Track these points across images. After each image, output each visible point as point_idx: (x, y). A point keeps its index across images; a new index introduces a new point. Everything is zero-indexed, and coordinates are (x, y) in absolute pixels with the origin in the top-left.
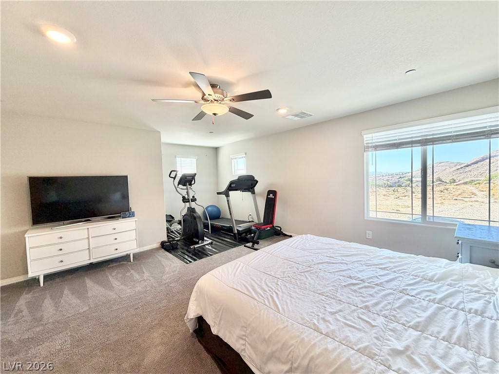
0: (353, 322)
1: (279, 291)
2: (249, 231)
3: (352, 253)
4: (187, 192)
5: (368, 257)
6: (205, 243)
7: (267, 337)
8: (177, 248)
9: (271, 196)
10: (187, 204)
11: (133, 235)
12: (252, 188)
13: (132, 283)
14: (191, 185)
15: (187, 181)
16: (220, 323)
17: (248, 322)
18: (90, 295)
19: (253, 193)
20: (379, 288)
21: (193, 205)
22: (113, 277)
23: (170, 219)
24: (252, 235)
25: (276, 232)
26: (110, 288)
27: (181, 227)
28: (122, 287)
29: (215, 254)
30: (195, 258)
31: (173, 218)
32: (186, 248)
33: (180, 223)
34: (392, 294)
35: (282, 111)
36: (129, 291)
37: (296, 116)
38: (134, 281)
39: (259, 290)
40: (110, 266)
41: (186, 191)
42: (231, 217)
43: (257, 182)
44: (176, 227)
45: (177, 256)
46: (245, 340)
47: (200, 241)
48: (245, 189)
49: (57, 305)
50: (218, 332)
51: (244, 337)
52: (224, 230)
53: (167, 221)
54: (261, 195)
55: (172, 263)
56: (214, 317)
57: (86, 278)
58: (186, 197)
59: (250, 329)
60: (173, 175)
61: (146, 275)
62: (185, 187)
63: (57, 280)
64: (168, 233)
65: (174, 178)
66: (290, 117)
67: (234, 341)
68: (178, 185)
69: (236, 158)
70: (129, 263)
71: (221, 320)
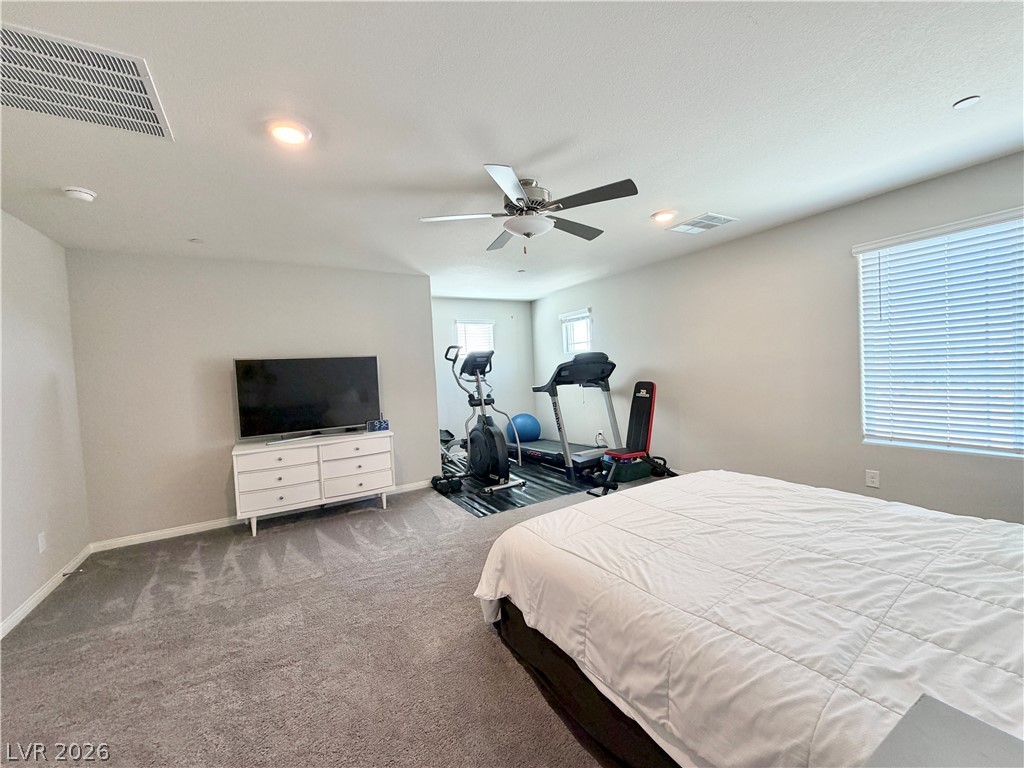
0: (798, 619)
1: (650, 559)
2: (597, 464)
3: (820, 506)
4: (478, 388)
5: (857, 515)
6: (511, 484)
7: (623, 628)
8: (461, 491)
9: (643, 393)
10: (478, 408)
11: (386, 461)
12: (602, 379)
13: (388, 542)
14: (483, 373)
15: (477, 366)
16: (539, 607)
17: (590, 604)
18: (324, 554)
19: (606, 388)
20: (870, 570)
21: (489, 411)
22: (357, 530)
23: (447, 438)
24: (604, 472)
25: (655, 468)
26: (354, 546)
27: (466, 454)
28: (373, 546)
29: (530, 504)
30: (493, 508)
31: (452, 436)
32: (476, 491)
33: (464, 445)
34: (900, 582)
35: (664, 219)
36: (383, 553)
37: (694, 224)
38: (391, 539)
39: (611, 555)
40: (350, 513)
41: (475, 384)
42: (562, 436)
43: (614, 366)
44: (459, 454)
45: (460, 504)
46: (584, 635)
47: (502, 480)
48: (588, 381)
49: (278, 564)
50: (537, 621)
51: (583, 631)
52: (547, 461)
53: (442, 441)
54: (621, 393)
55: (453, 517)
56: (528, 596)
57: (317, 530)
58: (476, 396)
59: (592, 616)
60: (451, 355)
61: (410, 530)
62: (473, 378)
63: (275, 529)
64: (444, 463)
65: (454, 361)
66: (683, 228)
67: (565, 636)
68: (461, 374)
69: (570, 321)
70: (380, 510)
71: (540, 602)
